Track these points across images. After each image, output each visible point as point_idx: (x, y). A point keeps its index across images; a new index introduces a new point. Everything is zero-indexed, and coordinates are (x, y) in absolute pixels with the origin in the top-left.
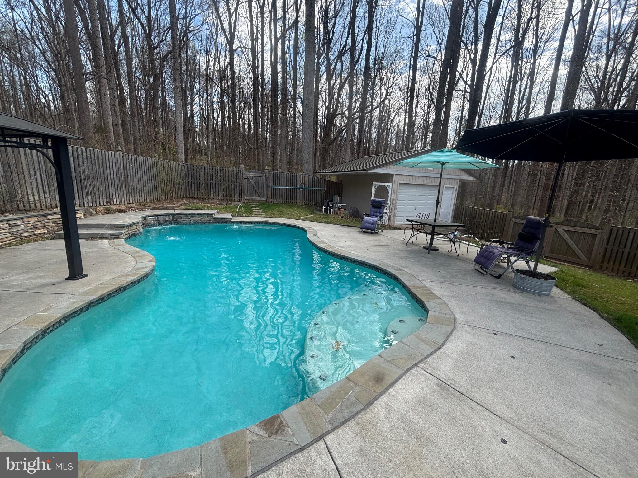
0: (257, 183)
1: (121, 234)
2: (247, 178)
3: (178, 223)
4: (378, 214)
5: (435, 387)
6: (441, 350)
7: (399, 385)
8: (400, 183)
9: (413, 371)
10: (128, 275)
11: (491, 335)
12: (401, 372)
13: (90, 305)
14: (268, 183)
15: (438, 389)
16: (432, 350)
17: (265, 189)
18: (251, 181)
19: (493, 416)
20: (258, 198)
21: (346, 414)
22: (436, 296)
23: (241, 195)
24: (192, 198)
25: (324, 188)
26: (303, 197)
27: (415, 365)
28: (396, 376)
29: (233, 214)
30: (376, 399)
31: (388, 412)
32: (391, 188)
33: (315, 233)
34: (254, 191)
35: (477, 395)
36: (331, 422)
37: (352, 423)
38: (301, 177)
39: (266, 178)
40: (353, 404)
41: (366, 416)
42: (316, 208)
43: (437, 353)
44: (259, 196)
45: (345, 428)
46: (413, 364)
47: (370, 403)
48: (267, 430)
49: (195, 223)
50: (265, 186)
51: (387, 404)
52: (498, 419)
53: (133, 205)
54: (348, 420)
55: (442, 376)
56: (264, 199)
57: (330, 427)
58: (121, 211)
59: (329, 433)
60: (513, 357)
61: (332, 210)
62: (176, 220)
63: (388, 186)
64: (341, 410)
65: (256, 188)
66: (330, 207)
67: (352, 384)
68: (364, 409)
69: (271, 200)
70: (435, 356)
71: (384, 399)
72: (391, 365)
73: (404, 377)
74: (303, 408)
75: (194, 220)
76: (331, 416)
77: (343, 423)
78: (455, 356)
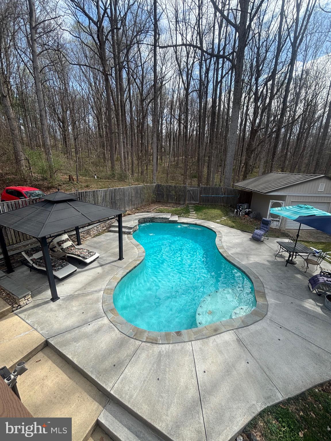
0: (194, 194)
1: (131, 232)
2: (189, 191)
3: (153, 222)
4: (265, 229)
5: (235, 339)
6: (247, 327)
7: (222, 335)
8: (292, 201)
9: (230, 331)
10: (137, 260)
11: (278, 327)
12: (225, 330)
13: (128, 273)
14: (201, 193)
15: (236, 340)
16: (244, 326)
17: (199, 196)
18: (191, 192)
19: (250, 355)
20: (194, 202)
21: (200, 337)
22: (267, 300)
23: (185, 200)
24: (159, 202)
25: (238, 195)
26: (223, 201)
27: (233, 330)
28: (223, 331)
29: (179, 216)
30: (212, 336)
31: (214, 341)
32: (284, 204)
33: (221, 238)
34: (192, 198)
35: (249, 347)
36: (195, 338)
37: (201, 340)
38: (223, 189)
39: (200, 190)
40: (204, 335)
41: (206, 340)
42: (231, 209)
43: (245, 328)
44: (195, 201)
45: (198, 341)
46: (232, 329)
47: (209, 337)
48: (177, 334)
49: (160, 222)
50: (199, 195)
51: (214, 339)
52: (251, 357)
53: (134, 210)
54: (200, 339)
55: (240, 337)
56: (197, 202)
57: (194, 339)
58: (129, 214)
59: (193, 341)
60: (279, 340)
61: (241, 213)
62: (152, 220)
63: (282, 203)
64: (199, 336)
65: (193, 196)
66: (240, 210)
67: (206, 329)
68: (207, 338)
69: (202, 203)
70: (243, 329)
71: (214, 337)
72: (223, 327)
73: (226, 333)
74: (188, 332)
75: (160, 221)
76: (195, 336)
77: (198, 340)
78: (252, 331)
